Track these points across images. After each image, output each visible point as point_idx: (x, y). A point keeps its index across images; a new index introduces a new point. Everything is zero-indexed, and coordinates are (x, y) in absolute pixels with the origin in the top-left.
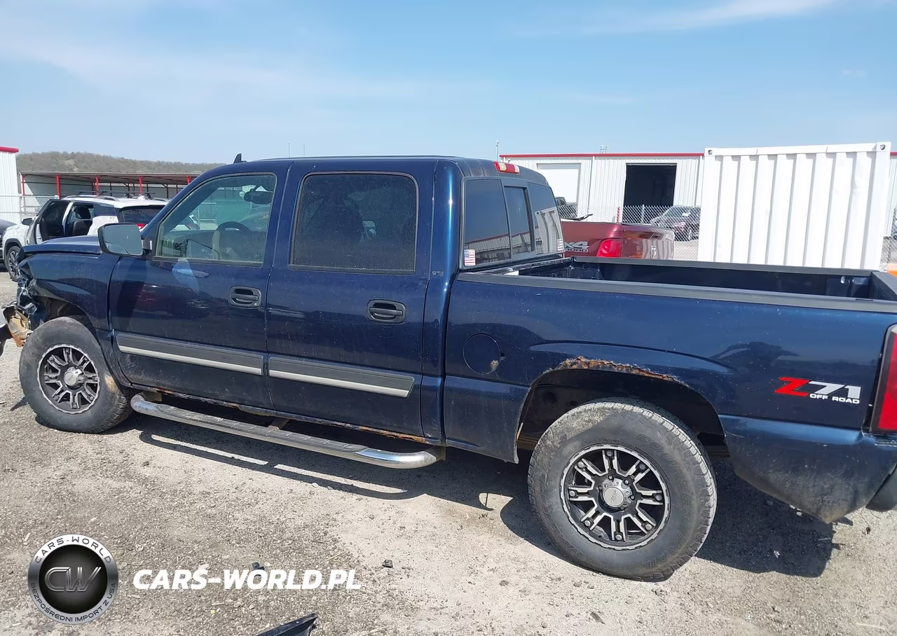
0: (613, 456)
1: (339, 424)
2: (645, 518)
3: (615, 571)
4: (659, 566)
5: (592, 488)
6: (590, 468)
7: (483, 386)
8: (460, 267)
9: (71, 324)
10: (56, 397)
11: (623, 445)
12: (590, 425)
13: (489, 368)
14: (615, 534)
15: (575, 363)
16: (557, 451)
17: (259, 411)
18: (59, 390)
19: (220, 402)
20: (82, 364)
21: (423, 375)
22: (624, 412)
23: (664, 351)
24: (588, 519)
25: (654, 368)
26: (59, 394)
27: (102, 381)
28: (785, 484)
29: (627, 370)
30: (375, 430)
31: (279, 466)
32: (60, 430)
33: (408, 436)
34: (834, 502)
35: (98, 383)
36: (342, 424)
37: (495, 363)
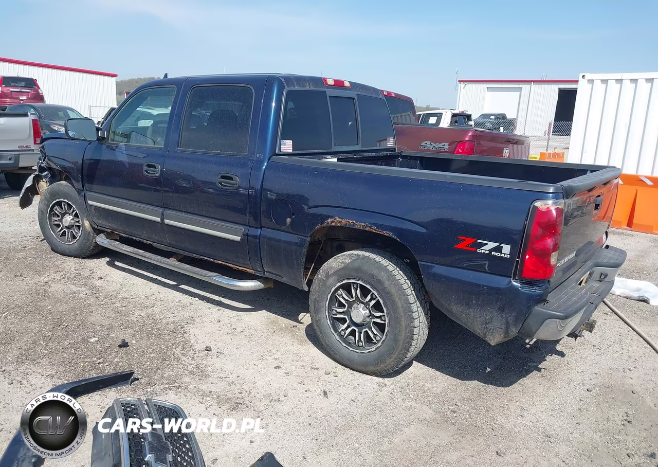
0: (358, 288)
1: (206, 258)
2: (376, 332)
3: (355, 367)
4: (382, 366)
5: (346, 309)
6: (344, 295)
7: (283, 236)
8: (277, 152)
9: (65, 186)
10: (58, 233)
11: (362, 280)
12: (343, 265)
13: (286, 224)
14: (358, 342)
15: (333, 222)
16: (324, 283)
17: (162, 247)
18: (60, 228)
19: (142, 240)
20: (72, 212)
21: (250, 226)
22: (364, 257)
23: (385, 215)
24: (342, 330)
25: (379, 226)
26: (60, 231)
27: (83, 224)
28: (462, 315)
29: (363, 228)
30: (225, 264)
31: (183, 286)
32: (61, 254)
33: (244, 269)
34: (494, 329)
35: (81, 225)
36: (208, 259)
37: (289, 220)
